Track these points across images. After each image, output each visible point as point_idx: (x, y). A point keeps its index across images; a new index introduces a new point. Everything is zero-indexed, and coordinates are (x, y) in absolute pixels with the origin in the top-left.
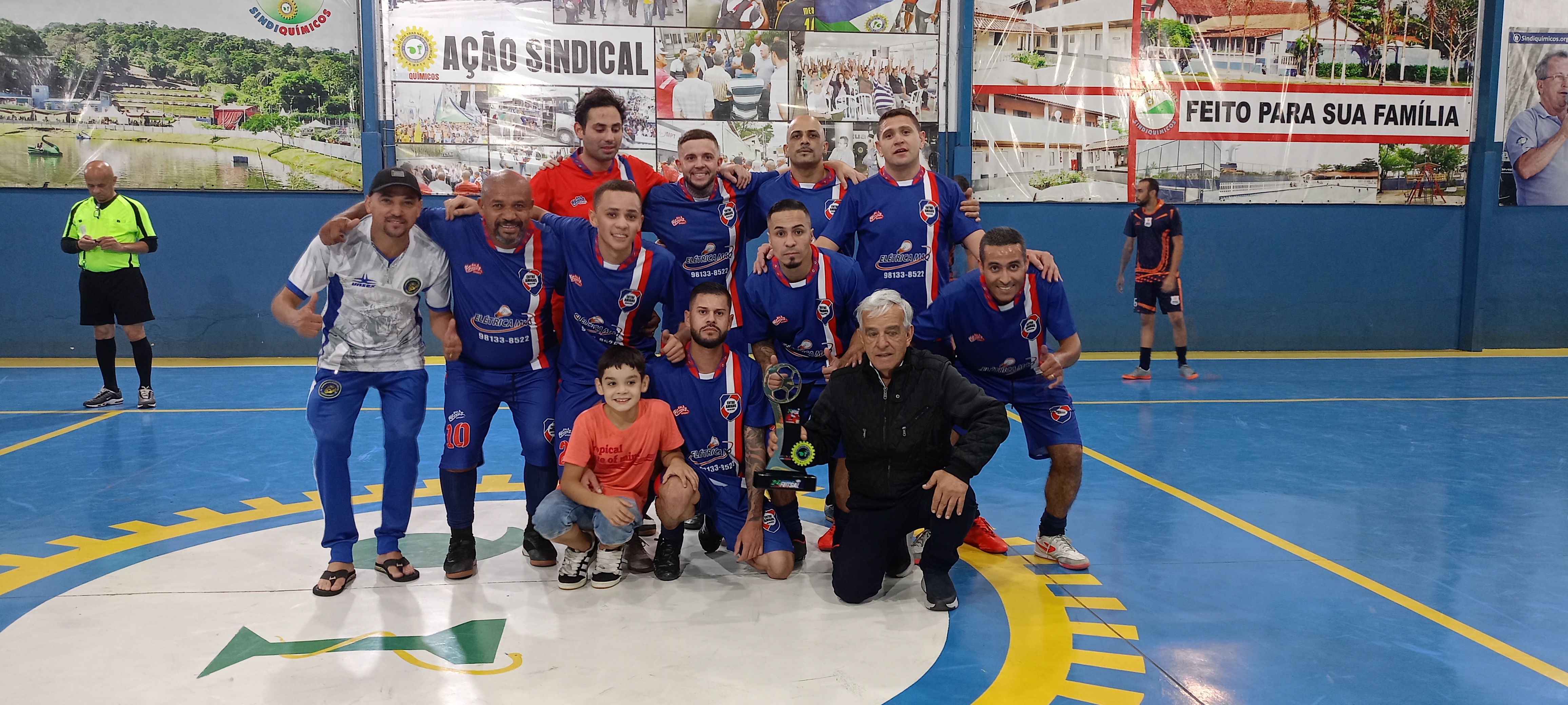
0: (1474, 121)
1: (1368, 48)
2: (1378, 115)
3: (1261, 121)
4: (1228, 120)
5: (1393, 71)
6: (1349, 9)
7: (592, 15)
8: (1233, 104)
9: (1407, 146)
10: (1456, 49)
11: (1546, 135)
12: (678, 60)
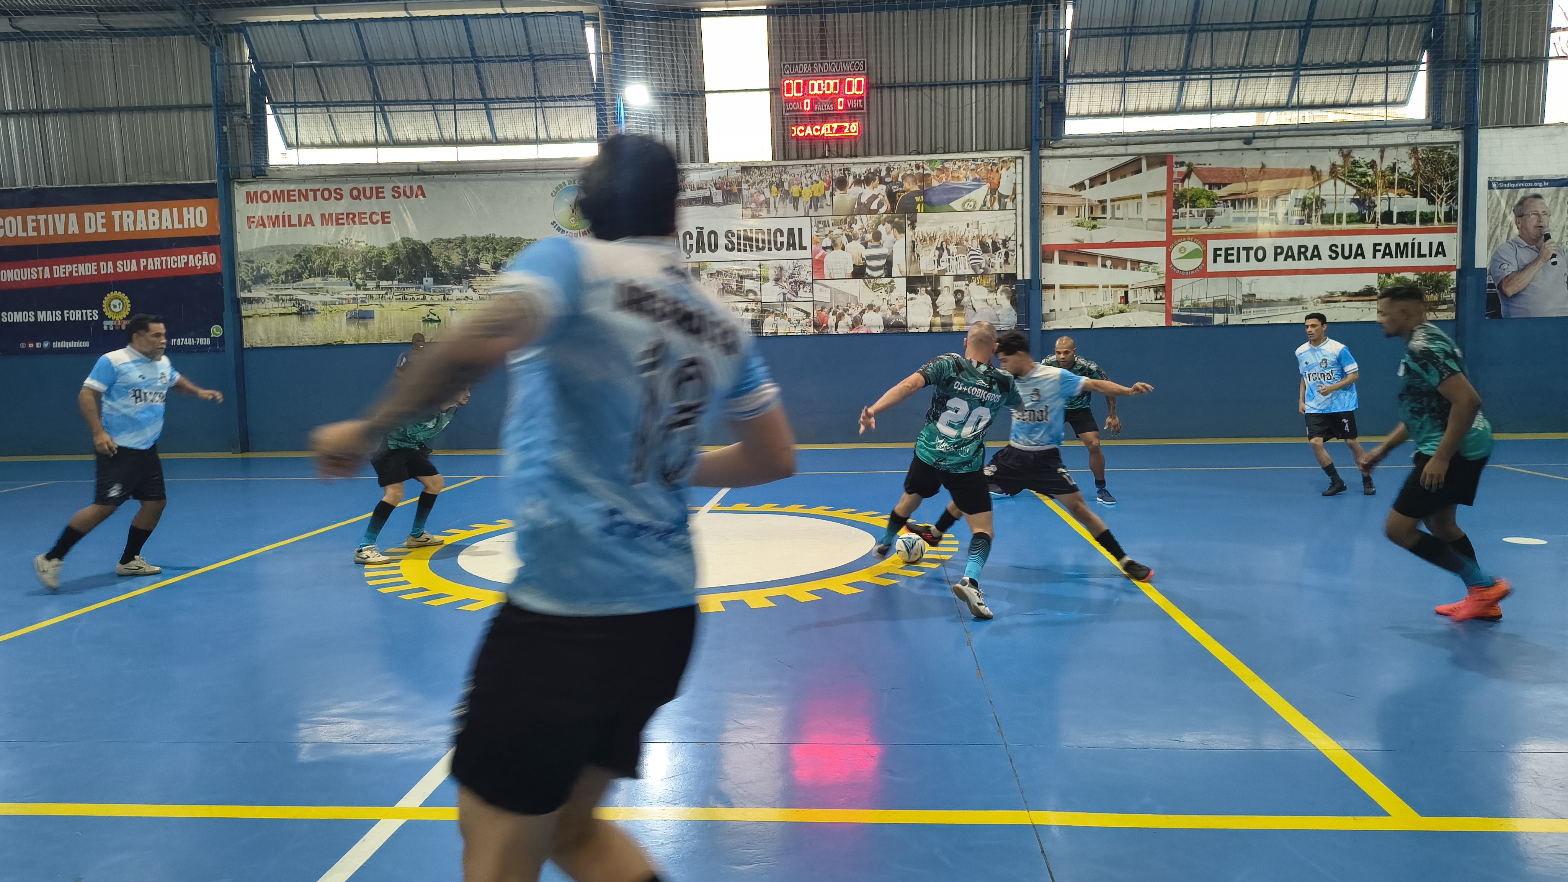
0: (1459, 252)
1: (1364, 200)
2: (1375, 251)
3: (1276, 259)
4: (1248, 260)
5: (1387, 217)
6: (1347, 171)
7: (768, 212)
8: (1252, 248)
9: (1402, 274)
10: (1441, 197)
11: (1526, 262)
12: (828, 238)
